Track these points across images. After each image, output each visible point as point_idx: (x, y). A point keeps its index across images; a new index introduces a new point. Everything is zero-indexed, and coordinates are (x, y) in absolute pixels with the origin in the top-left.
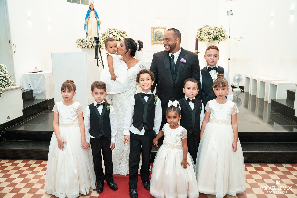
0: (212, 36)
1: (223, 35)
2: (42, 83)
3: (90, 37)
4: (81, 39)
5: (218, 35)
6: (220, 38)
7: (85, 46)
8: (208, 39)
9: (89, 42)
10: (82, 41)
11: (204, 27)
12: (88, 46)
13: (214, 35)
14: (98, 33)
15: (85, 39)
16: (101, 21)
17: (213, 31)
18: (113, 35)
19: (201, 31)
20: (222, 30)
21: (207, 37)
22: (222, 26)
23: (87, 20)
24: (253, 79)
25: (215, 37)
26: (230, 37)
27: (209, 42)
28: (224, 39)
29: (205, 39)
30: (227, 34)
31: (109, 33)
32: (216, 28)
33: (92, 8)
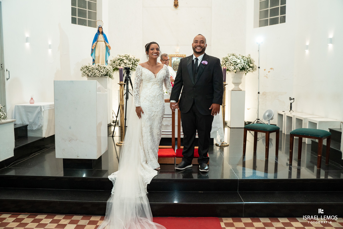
0: (239, 66)
1: (251, 65)
2: (39, 117)
3: (97, 65)
4: (86, 67)
5: (245, 64)
6: (247, 69)
7: (92, 75)
8: (235, 69)
9: (97, 70)
10: (88, 69)
11: (230, 55)
12: (95, 74)
13: (241, 65)
14: (107, 60)
15: (92, 67)
16: (110, 46)
17: (240, 60)
18: (124, 63)
19: (226, 60)
20: (250, 60)
21: (233, 68)
22: (250, 55)
23: (95, 44)
24: (287, 116)
25: (243, 67)
26: (259, 68)
27: (235, 72)
28: (252, 69)
29: (231, 70)
30: (256, 64)
31: (120, 61)
32: (243, 57)
33: (101, 31)
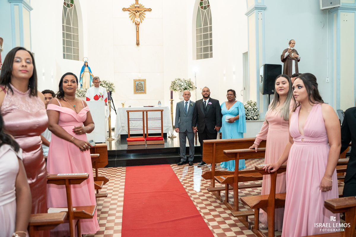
0: (183, 87)
1: (191, 86)
5: (187, 86)
6: (189, 89)
7: (82, 95)
8: (180, 89)
10: (79, 91)
11: (176, 79)
14: (91, 85)
16: (93, 75)
17: (183, 83)
19: (174, 83)
20: (190, 83)
22: (190, 80)
23: (82, 74)
26: (196, 88)
27: (181, 91)
28: (192, 89)
29: (178, 90)
30: (194, 85)
32: (186, 81)
33: (86, 65)
